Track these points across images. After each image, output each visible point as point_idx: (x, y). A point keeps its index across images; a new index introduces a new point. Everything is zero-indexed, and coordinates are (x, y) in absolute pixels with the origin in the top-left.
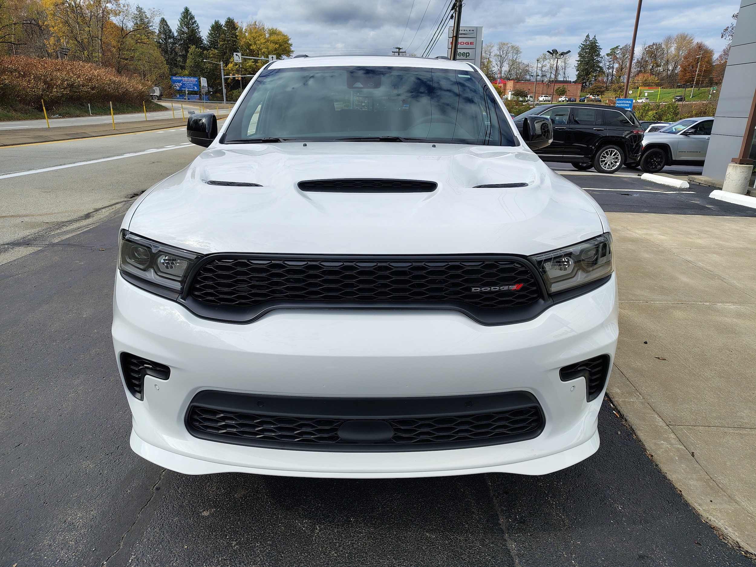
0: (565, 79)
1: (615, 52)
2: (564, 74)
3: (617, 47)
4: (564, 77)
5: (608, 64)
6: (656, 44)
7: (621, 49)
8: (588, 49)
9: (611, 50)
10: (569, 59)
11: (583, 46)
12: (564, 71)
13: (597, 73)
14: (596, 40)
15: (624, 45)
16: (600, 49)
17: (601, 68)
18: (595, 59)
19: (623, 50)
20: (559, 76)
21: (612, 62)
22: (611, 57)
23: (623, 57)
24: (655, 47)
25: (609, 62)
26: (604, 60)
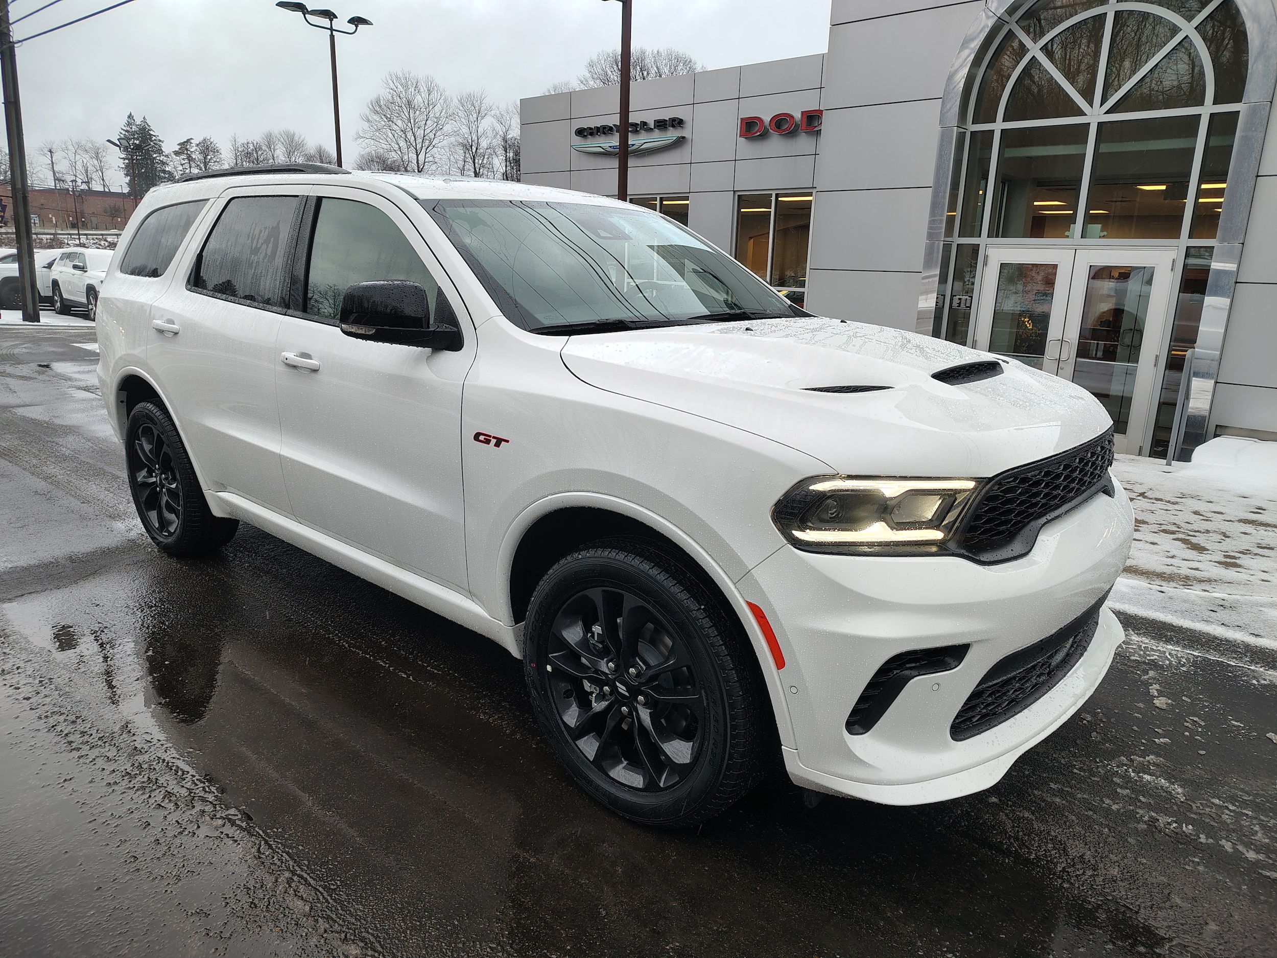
0: (107, 190)
1: (187, 150)
2: (103, 180)
3: (188, 141)
4: (104, 186)
5: (181, 168)
6: (253, 143)
7: (197, 145)
8: (137, 139)
9: (179, 144)
10: (104, 154)
11: (127, 134)
12: (101, 175)
14: (149, 126)
15: (201, 139)
16: (160, 141)
17: (171, 175)
18: (155, 158)
19: (202, 147)
20: (93, 182)
21: (187, 166)
22: (183, 157)
23: (205, 158)
24: (252, 148)
25: (182, 165)
26: (171, 161)
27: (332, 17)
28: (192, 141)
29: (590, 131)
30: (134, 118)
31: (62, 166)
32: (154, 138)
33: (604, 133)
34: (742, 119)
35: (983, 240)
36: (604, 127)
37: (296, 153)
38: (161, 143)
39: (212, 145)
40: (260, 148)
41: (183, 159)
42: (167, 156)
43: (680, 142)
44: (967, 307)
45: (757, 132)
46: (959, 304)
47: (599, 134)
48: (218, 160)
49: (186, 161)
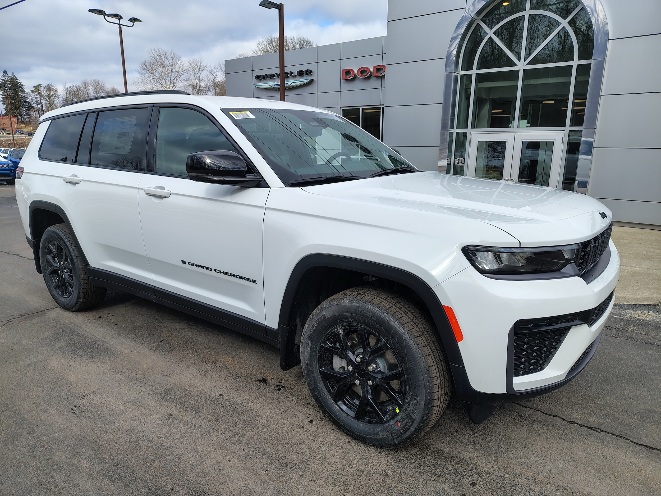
1: (39, 90)
3: (39, 85)
5: (35, 100)
6: (76, 86)
7: (44, 88)
8: (9, 84)
9: (34, 87)
11: (3, 81)
13: (26, 108)
14: (16, 77)
15: (46, 84)
16: (23, 85)
17: (30, 104)
18: (20, 95)
19: (47, 88)
21: (38, 98)
22: (36, 94)
23: (49, 94)
24: (75, 88)
25: (36, 98)
26: (30, 96)
27: (120, 18)
28: (41, 85)
29: (263, 77)
30: (7, 73)
32: (19, 84)
33: (271, 78)
34: (343, 70)
35: (469, 130)
36: (270, 75)
37: (100, 91)
39: (53, 87)
40: (80, 89)
41: (36, 95)
42: (27, 93)
43: (311, 82)
44: (462, 164)
45: (351, 77)
46: (459, 162)
47: (268, 78)
48: (56, 95)
49: (38, 96)
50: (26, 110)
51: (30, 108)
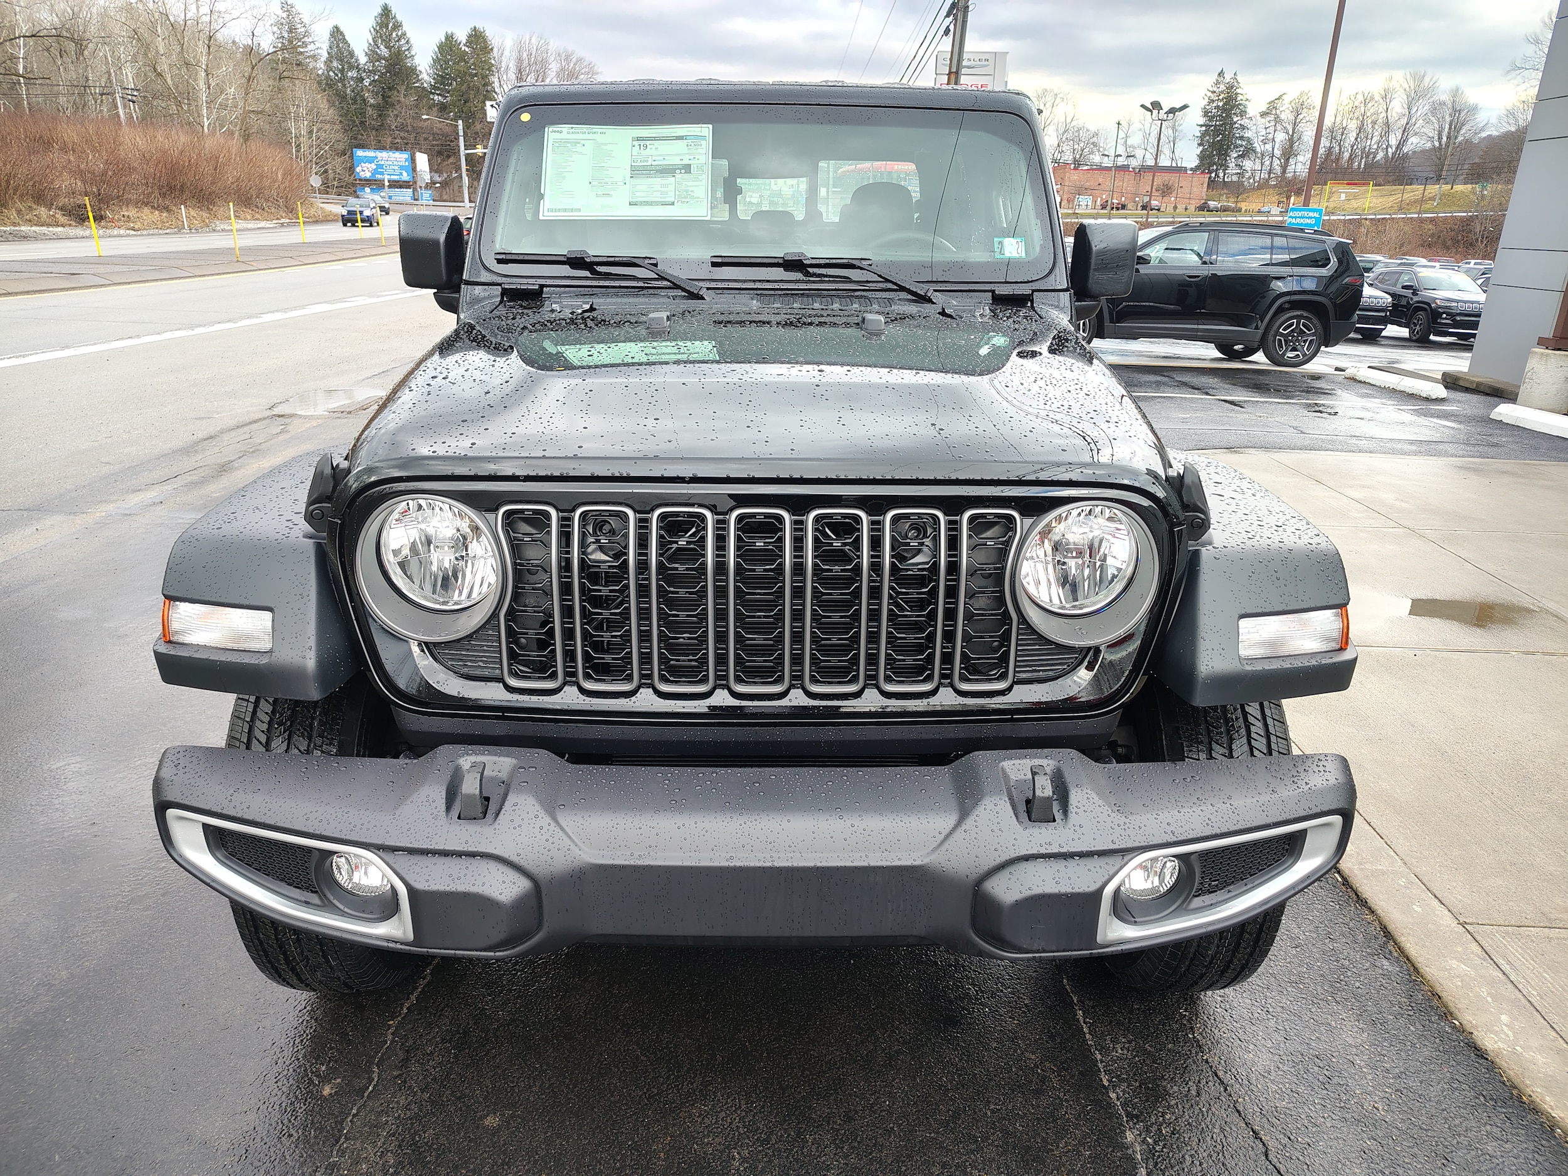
0: (1174, 164)
1: (1277, 109)
2: (1173, 153)
3: (1282, 97)
4: (1173, 160)
5: (1263, 133)
7: (1288, 104)
8: (1221, 100)
9: (1267, 103)
10: (1183, 122)
11: (1212, 95)
12: (1172, 147)
13: (1240, 151)
14: (1239, 83)
16: (1246, 100)
17: (1249, 141)
18: (1236, 123)
19: (1295, 104)
20: (1163, 156)
21: (1271, 130)
23: (1296, 119)
28: (1284, 99)
31: (1135, 140)
32: (1241, 97)
38: (1247, 103)
39: (1309, 101)
40: (1372, 99)
41: (1268, 121)
42: (1251, 119)
49: (1273, 123)
50: (1239, 156)
51: (1248, 152)
